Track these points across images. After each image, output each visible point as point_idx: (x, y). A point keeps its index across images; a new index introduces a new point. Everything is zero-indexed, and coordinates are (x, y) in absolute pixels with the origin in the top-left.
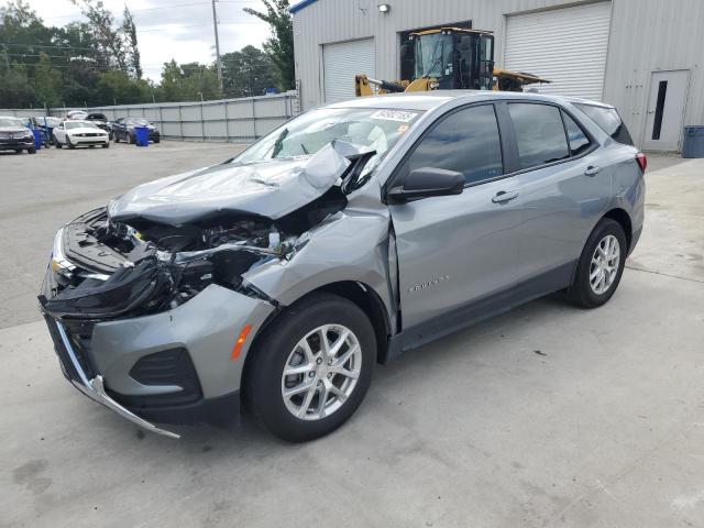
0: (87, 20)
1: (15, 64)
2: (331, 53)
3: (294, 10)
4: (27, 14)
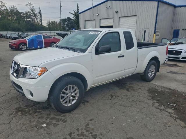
0: (30, 11)
3: (80, 13)
4: (15, 8)
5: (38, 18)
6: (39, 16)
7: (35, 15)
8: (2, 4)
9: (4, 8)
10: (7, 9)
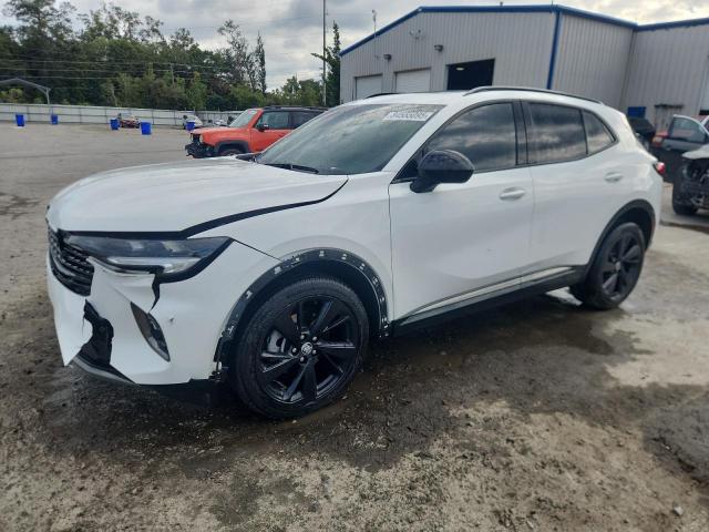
0: (229, 46)
1: (178, 79)
2: (360, 82)
3: (342, 54)
4: (188, 39)
5: (253, 68)
6: (257, 64)
7: (246, 61)
8: (150, 27)
9: (154, 40)
10: (163, 43)
